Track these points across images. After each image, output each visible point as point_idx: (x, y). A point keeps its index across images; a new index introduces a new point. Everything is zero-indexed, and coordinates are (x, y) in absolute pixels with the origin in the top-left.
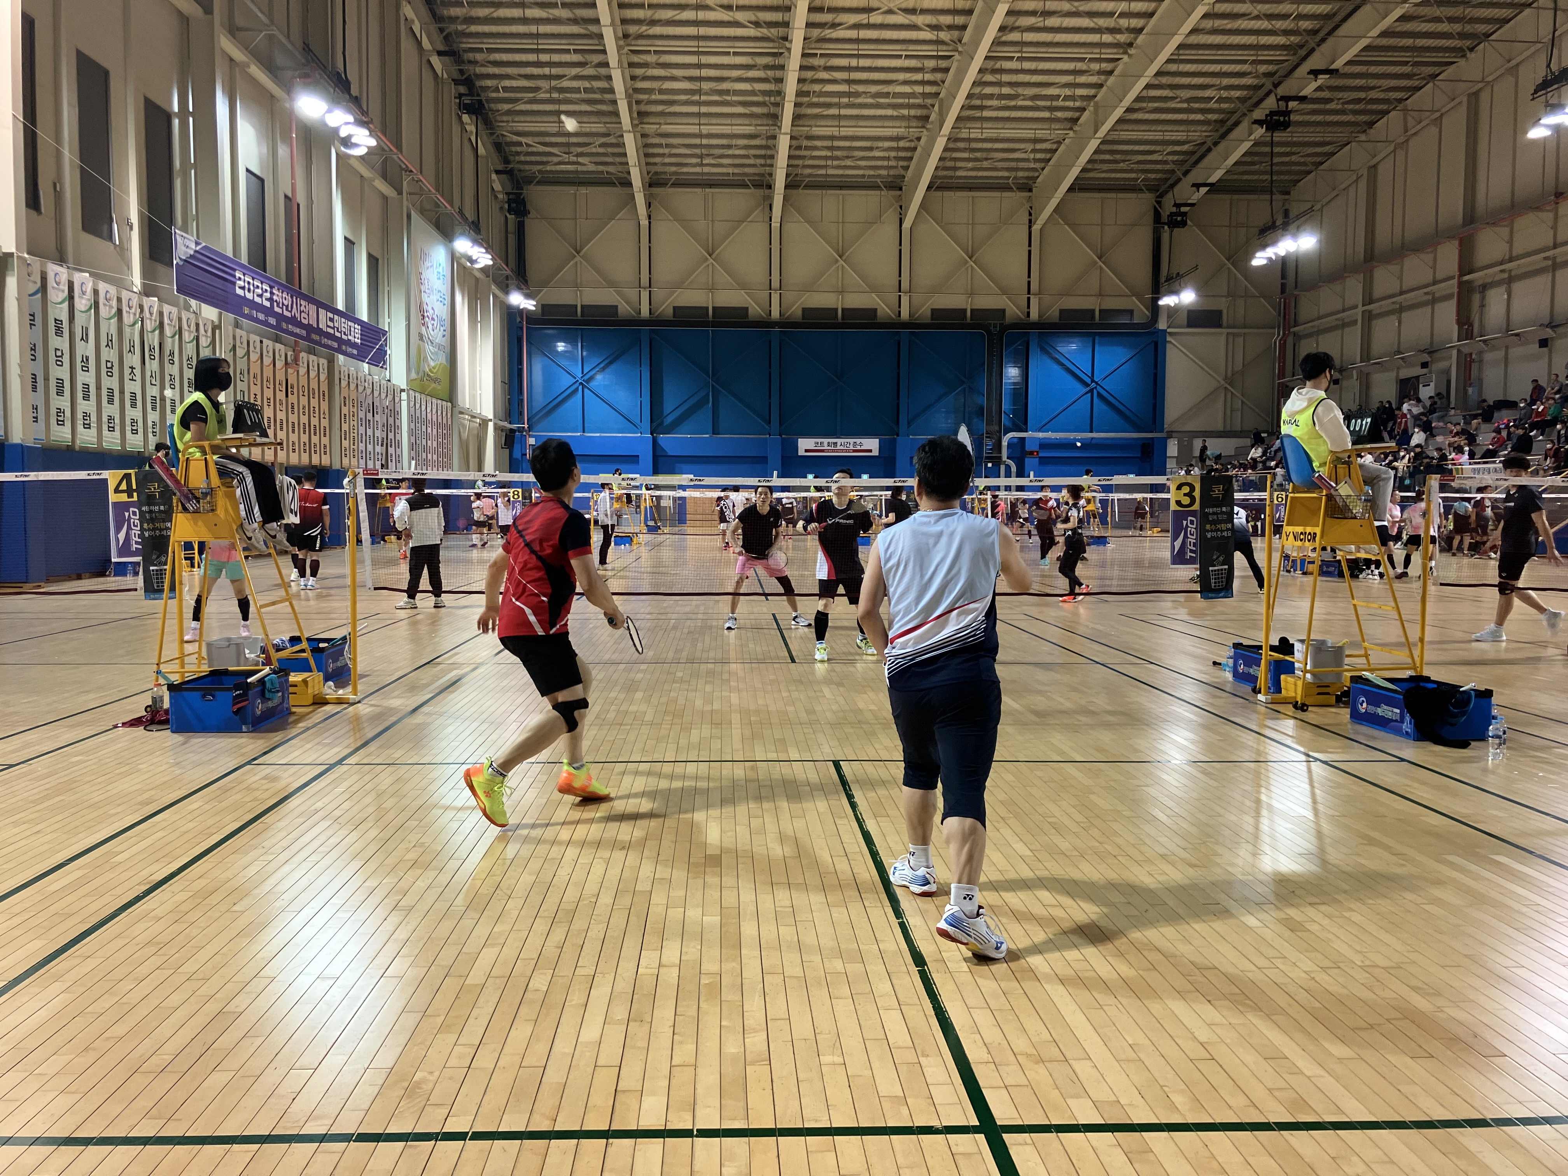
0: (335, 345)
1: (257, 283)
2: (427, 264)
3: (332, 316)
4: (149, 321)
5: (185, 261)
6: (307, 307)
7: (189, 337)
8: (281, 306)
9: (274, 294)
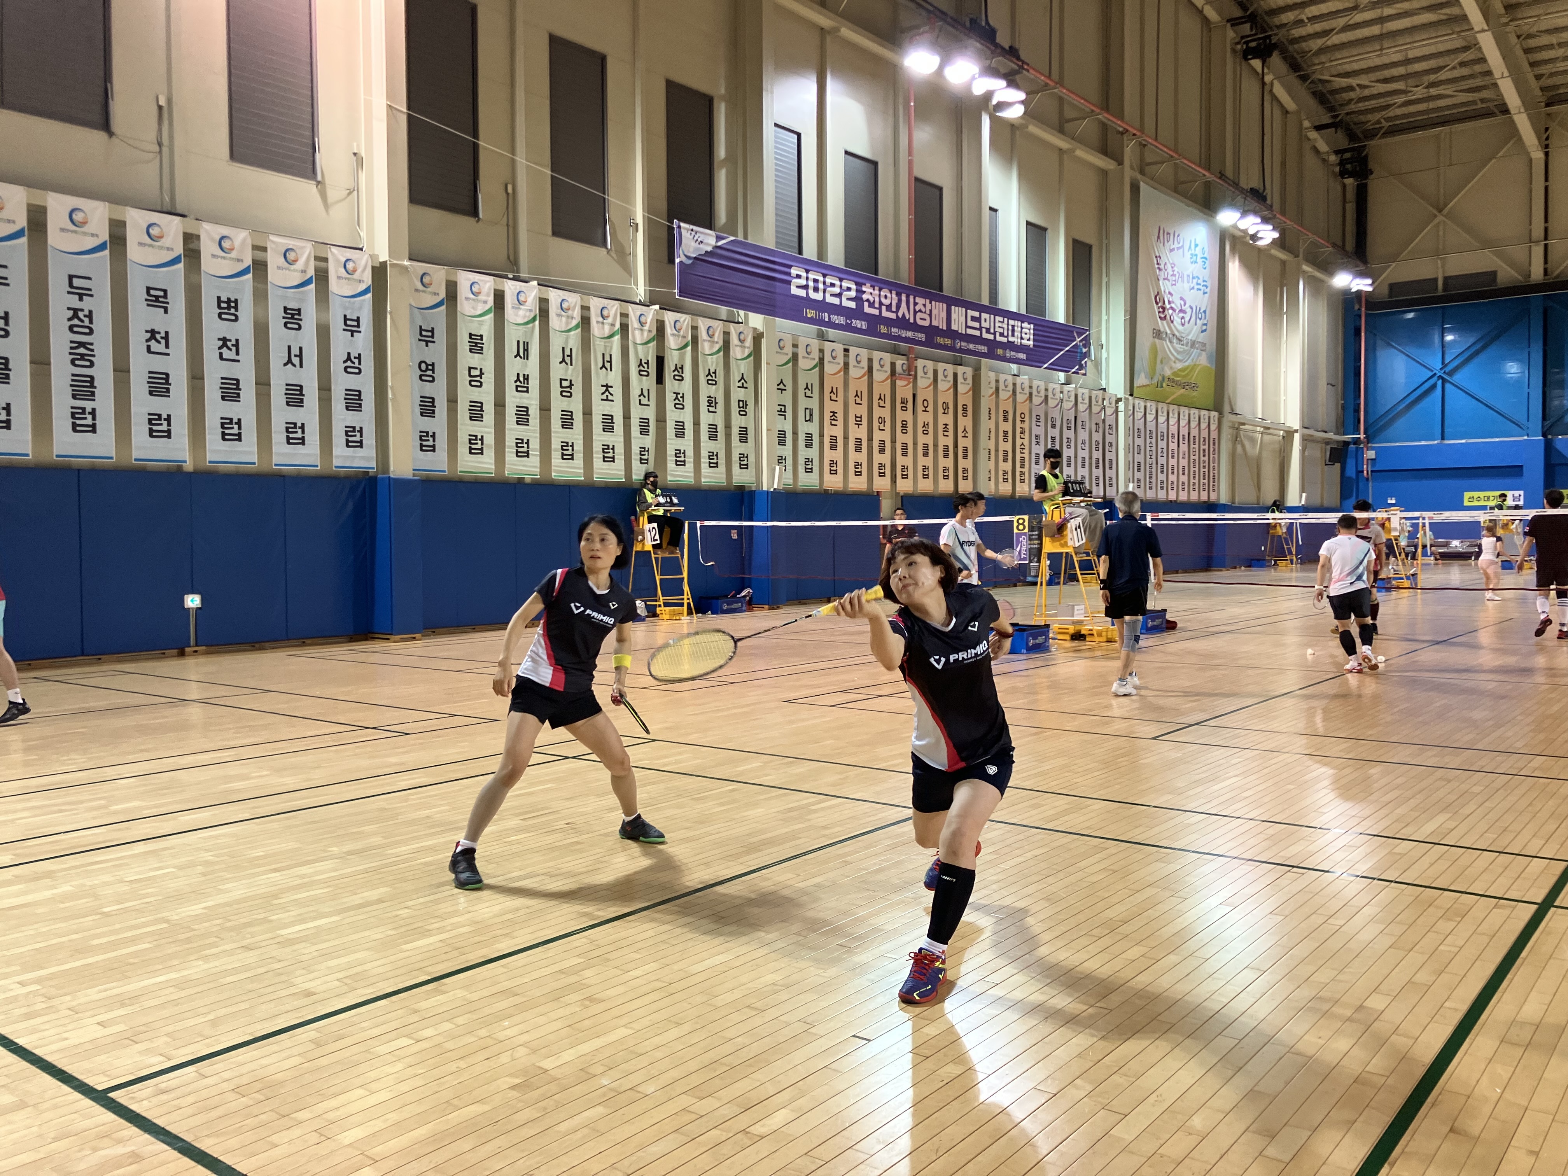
0: (984, 349)
1: (829, 280)
2: (1170, 245)
3: (976, 314)
4: (637, 333)
5: (695, 258)
6: (928, 306)
7: (711, 347)
8: (877, 305)
9: (864, 292)
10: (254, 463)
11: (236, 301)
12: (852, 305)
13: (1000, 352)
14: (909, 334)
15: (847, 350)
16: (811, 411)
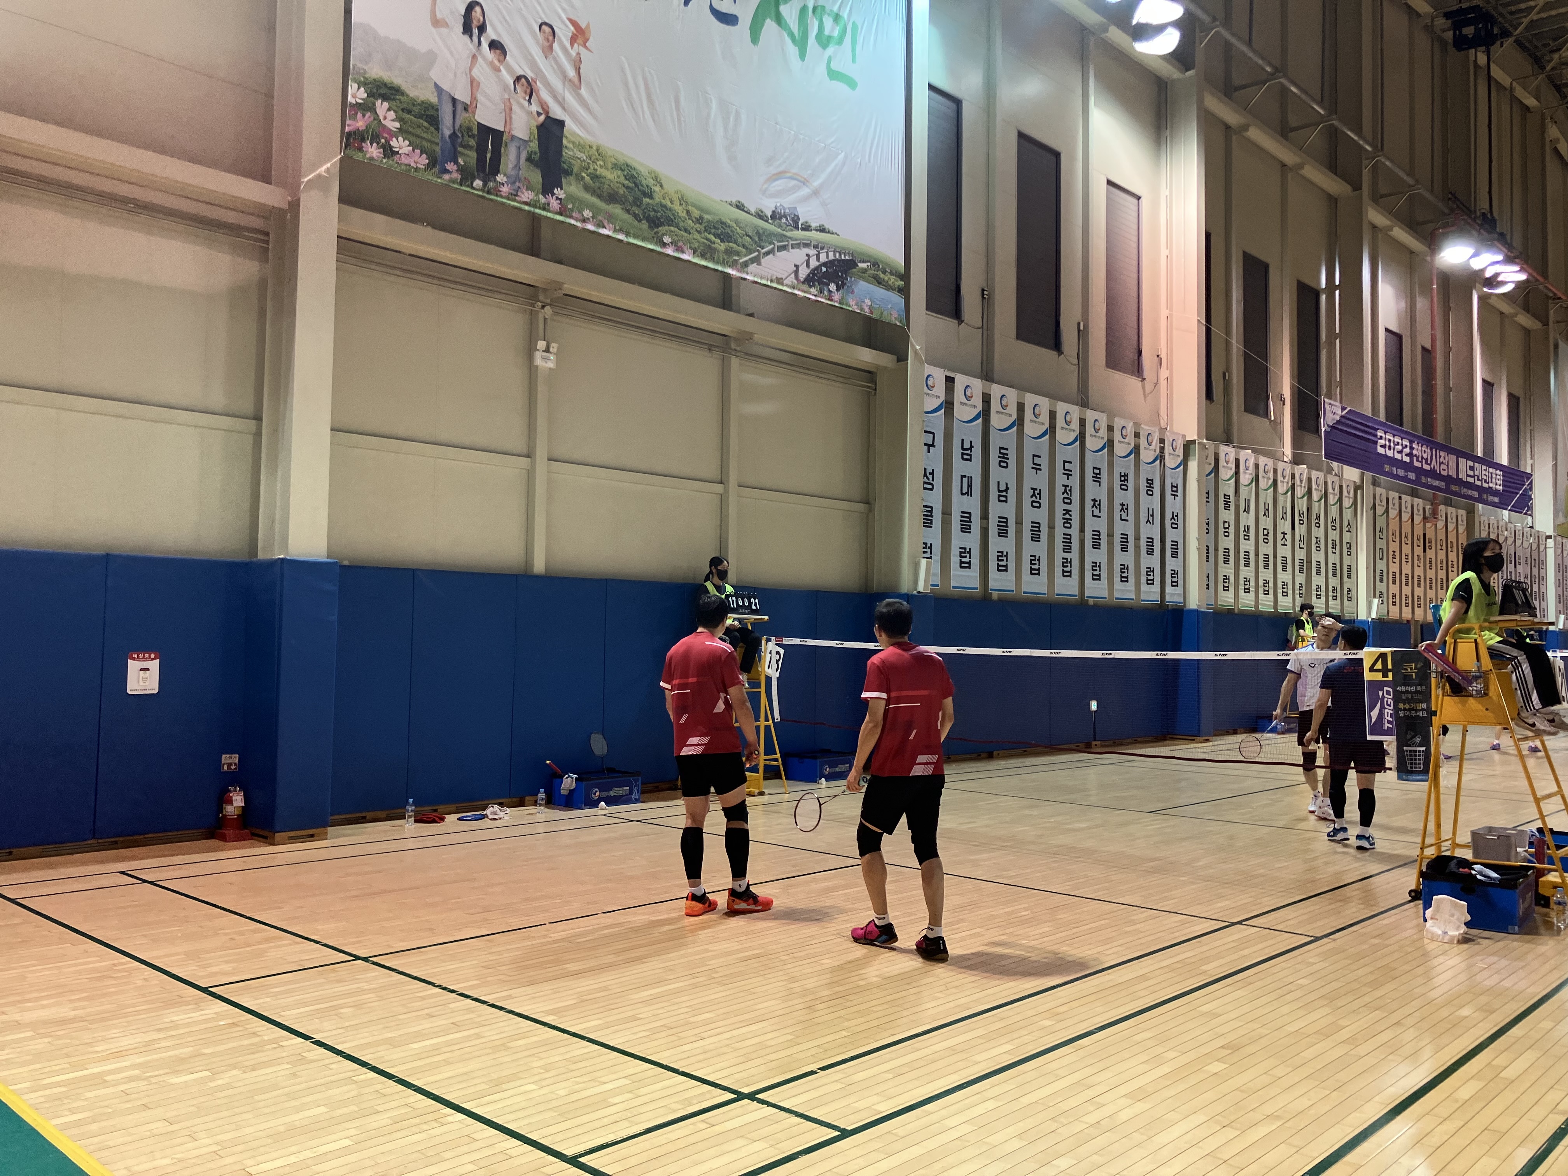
0: (1475, 494)
3: (1470, 463)
4: (1299, 488)
5: (1332, 427)
6: (1447, 457)
7: (1333, 500)
8: (1420, 460)
9: (1414, 448)
10: (1133, 599)
11: (1127, 476)
12: (1407, 459)
13: (1485, 496)
14: (1436, 483)
15: (1400, 498)
16: (1382, 549)
